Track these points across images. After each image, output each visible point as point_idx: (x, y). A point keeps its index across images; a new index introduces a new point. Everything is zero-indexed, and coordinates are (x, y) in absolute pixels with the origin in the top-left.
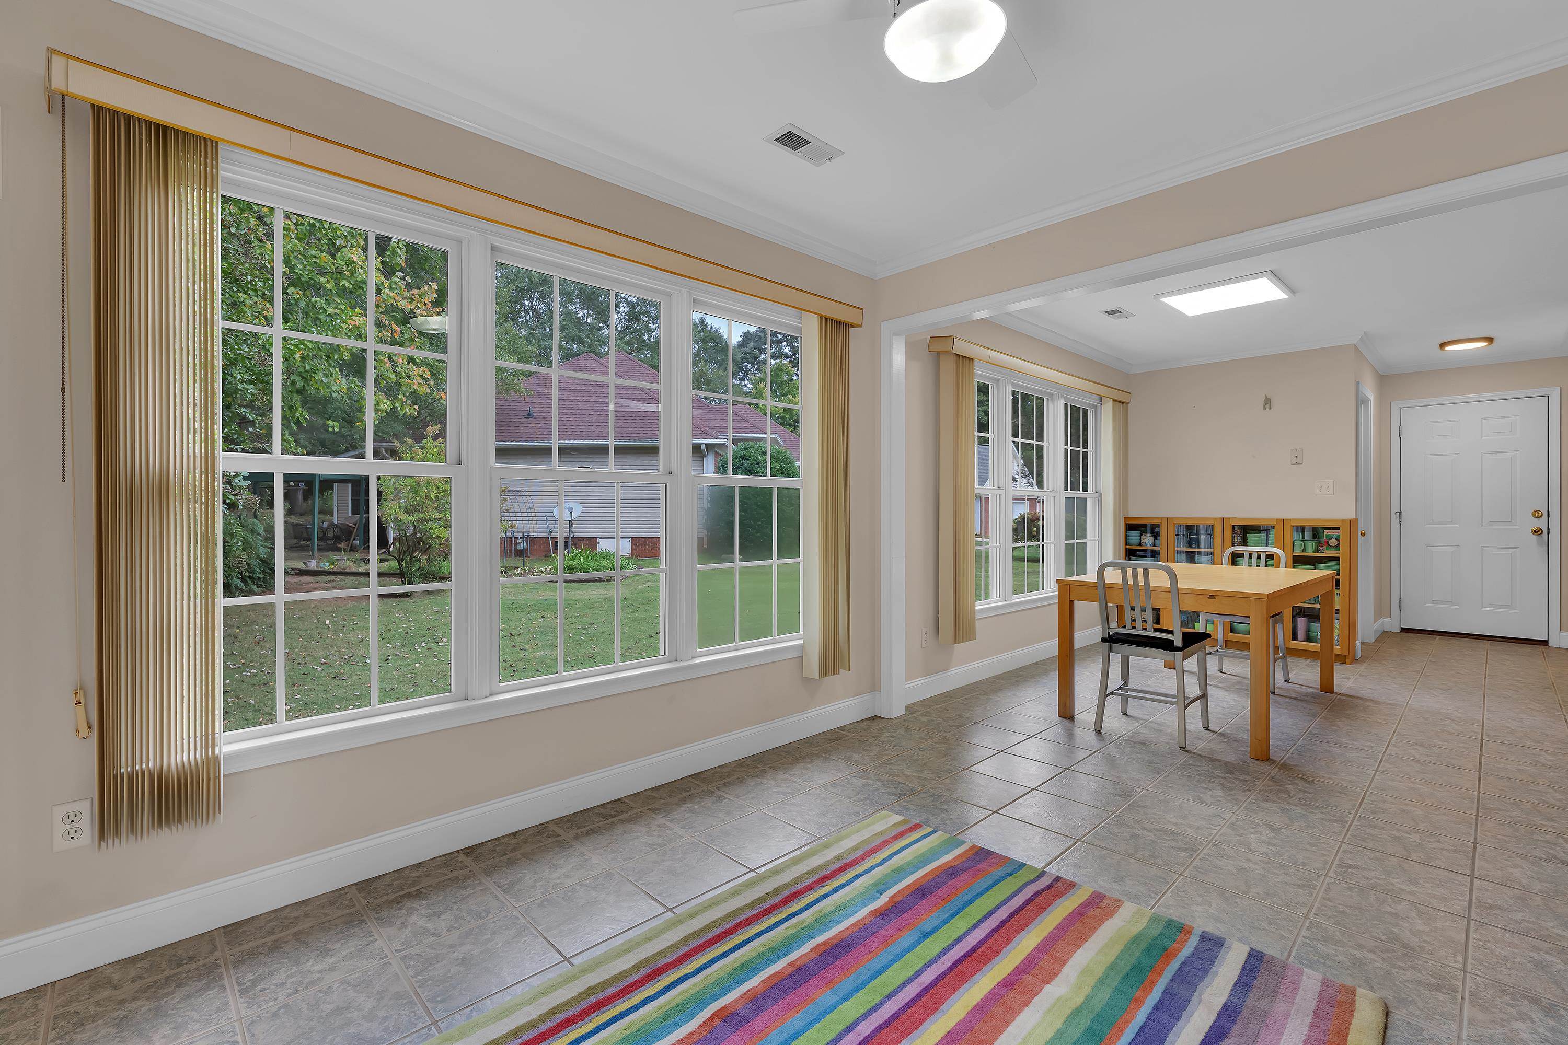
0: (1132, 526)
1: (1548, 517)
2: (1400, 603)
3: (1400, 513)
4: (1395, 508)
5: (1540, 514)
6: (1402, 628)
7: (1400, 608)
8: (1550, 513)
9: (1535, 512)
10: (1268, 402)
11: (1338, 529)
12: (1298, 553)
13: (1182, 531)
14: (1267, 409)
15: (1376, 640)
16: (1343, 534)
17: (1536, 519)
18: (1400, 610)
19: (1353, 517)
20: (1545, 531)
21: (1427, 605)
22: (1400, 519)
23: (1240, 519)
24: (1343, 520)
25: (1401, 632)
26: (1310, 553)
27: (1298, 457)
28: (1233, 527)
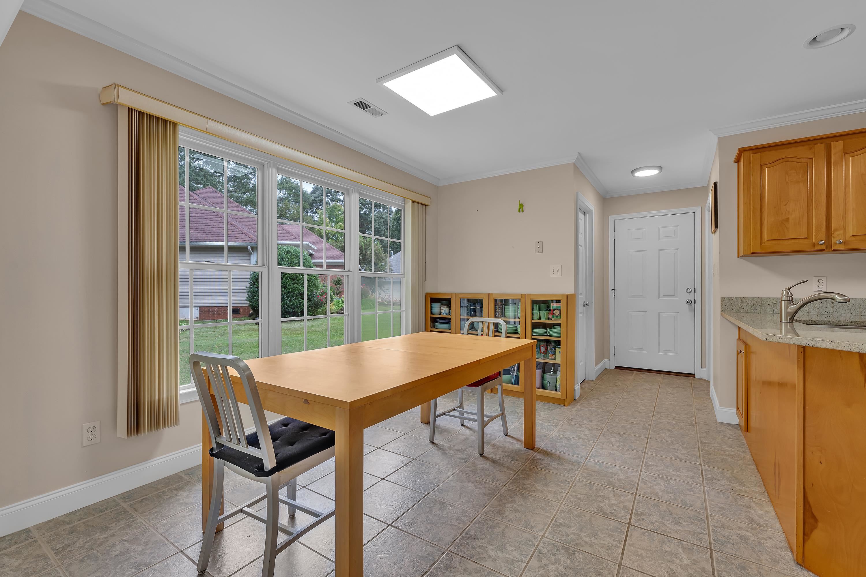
0: (435, 300)
1: (695, 292)
2: (615, 350)
3: (614, 290)
4: (612, 287)
5: (690, 291)
6: (616, 367)
7: (615, 353)
8: (696, 289)
9: (688, 289)
10: (521, 207)
11: (559, 301)
12: (536, 320)
13: (465, 303)
14: (521, 212)
15: (598, 378)
16: (562, 305)
17: (688, 294)
18: (615, 354)
19: (571, 291)
20: (693, 302)
21: (630, 351)
22: (615, 294)
23: (501, 294)
24: (562, 295)
25: (615, 369)
26: (543, 321)
27: (540, 248)
28: (496, 300)
